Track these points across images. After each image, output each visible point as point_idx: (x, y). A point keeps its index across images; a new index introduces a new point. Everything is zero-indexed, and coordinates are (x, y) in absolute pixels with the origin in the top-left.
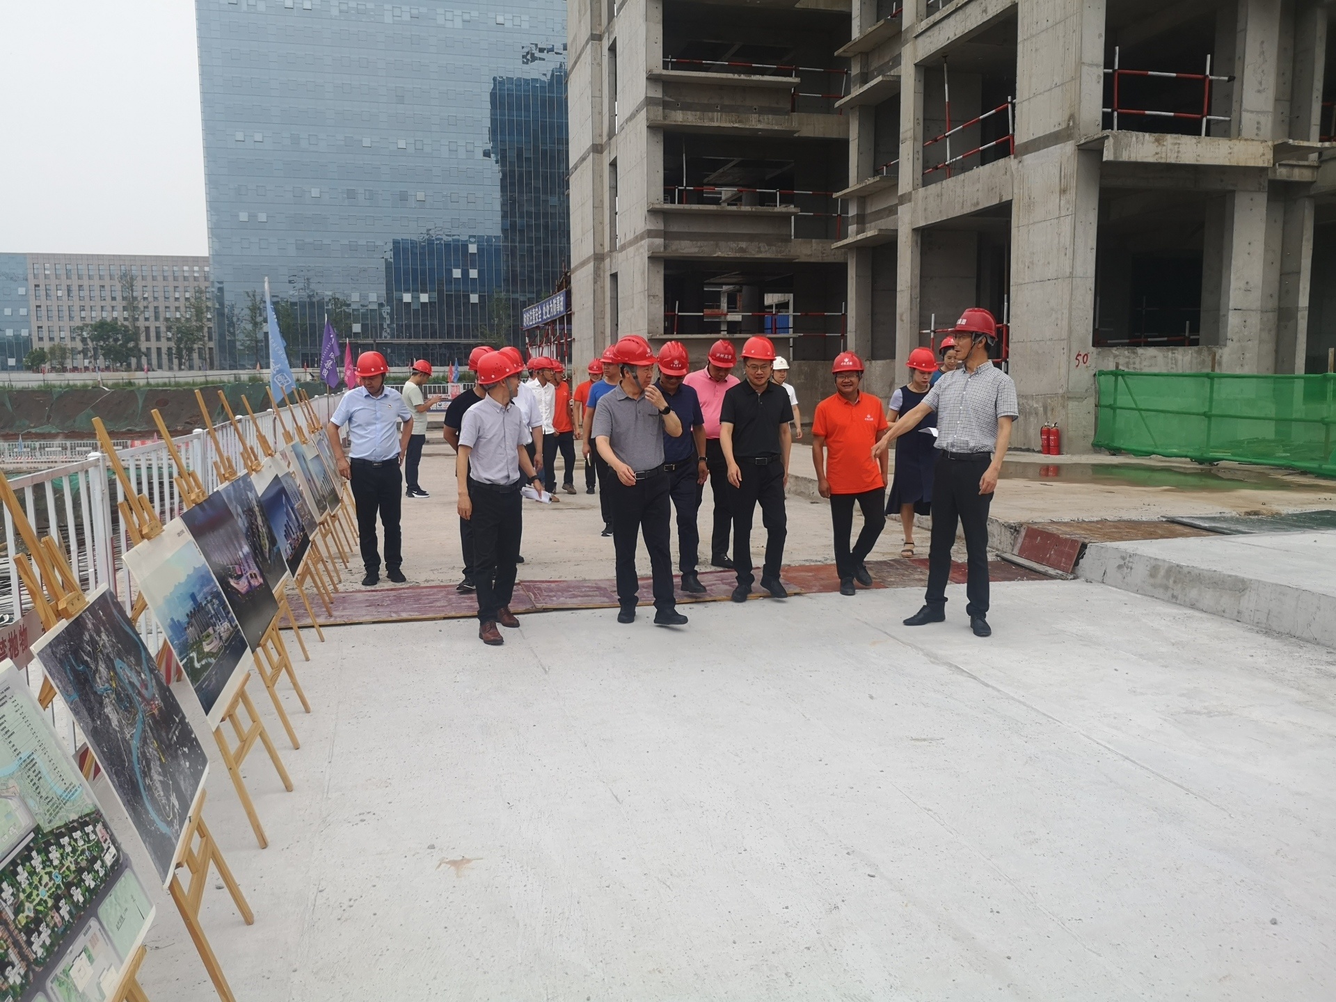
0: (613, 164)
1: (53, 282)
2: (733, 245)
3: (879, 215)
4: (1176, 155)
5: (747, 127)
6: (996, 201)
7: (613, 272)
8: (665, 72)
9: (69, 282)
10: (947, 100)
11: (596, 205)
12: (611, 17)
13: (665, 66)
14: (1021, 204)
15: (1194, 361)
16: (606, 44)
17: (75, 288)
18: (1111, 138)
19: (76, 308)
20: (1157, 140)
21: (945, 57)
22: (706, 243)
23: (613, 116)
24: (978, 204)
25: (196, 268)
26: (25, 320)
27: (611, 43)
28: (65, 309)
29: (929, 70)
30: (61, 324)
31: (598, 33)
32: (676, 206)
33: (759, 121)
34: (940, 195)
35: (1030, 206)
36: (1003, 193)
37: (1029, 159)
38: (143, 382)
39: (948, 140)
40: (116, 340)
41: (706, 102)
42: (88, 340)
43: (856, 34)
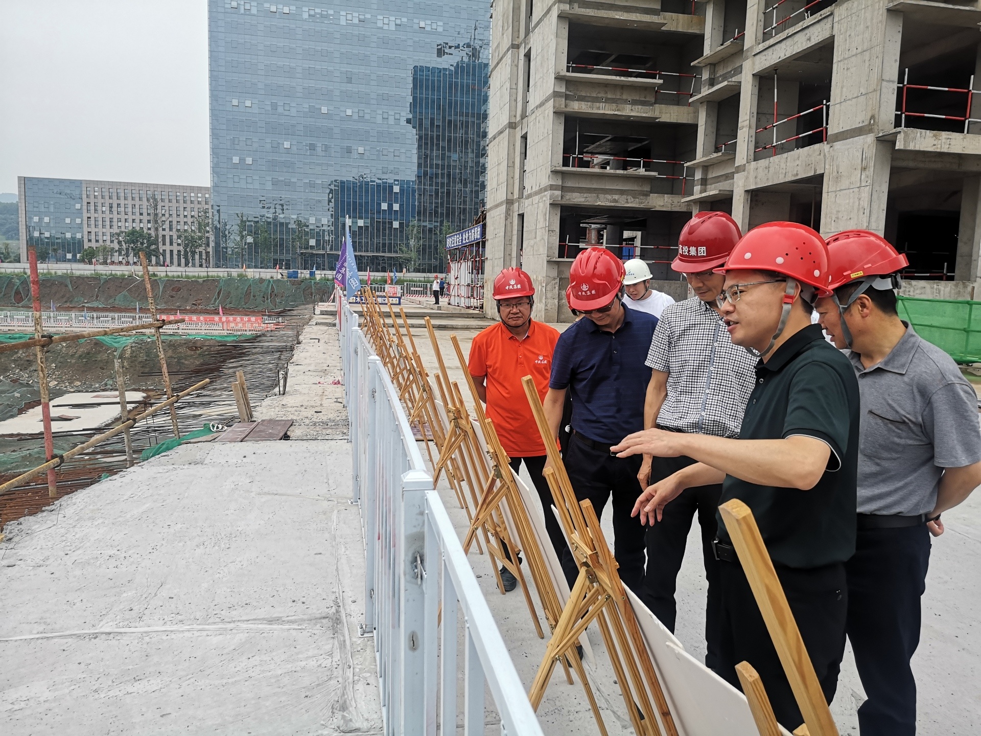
0: (525, 138)
1: (100, 201)
2: (609, 197)
3: (718, 179)
4: (948, 146)
5: (624, 114)
6: (812, 174)
7: (521, 212)
8: (568, 74)
9: (111, 201)
10: (776, 100)
11: (509, 165)
12: (527, 33)
13: (568, 71)
14: (831, 176)
15: (953, 291)
16: (522, 52)
17: (115, 206)
18: (902, 133)
19: (115, 220)
20: (935, 136)
21: (776, 70)
22: (590, 195)
23: (526, 102)
24: (797, 174)
25: (200, 195)
26: (80, 227)
27: (526, 51)
28: (108, 220)
29: (763, 79)
30: (104, 230)
31: (516, 43)
32: (570, 169)
33: (632, 110)
34: (768, 168)
35: (838, 178)
36: (817, 168)
37: (838, 145)
38: (163, 274)
39: (775, 128)
40: (142, 244)
41: (595, 96)
42: (123, 242)
43: (707, 51)
